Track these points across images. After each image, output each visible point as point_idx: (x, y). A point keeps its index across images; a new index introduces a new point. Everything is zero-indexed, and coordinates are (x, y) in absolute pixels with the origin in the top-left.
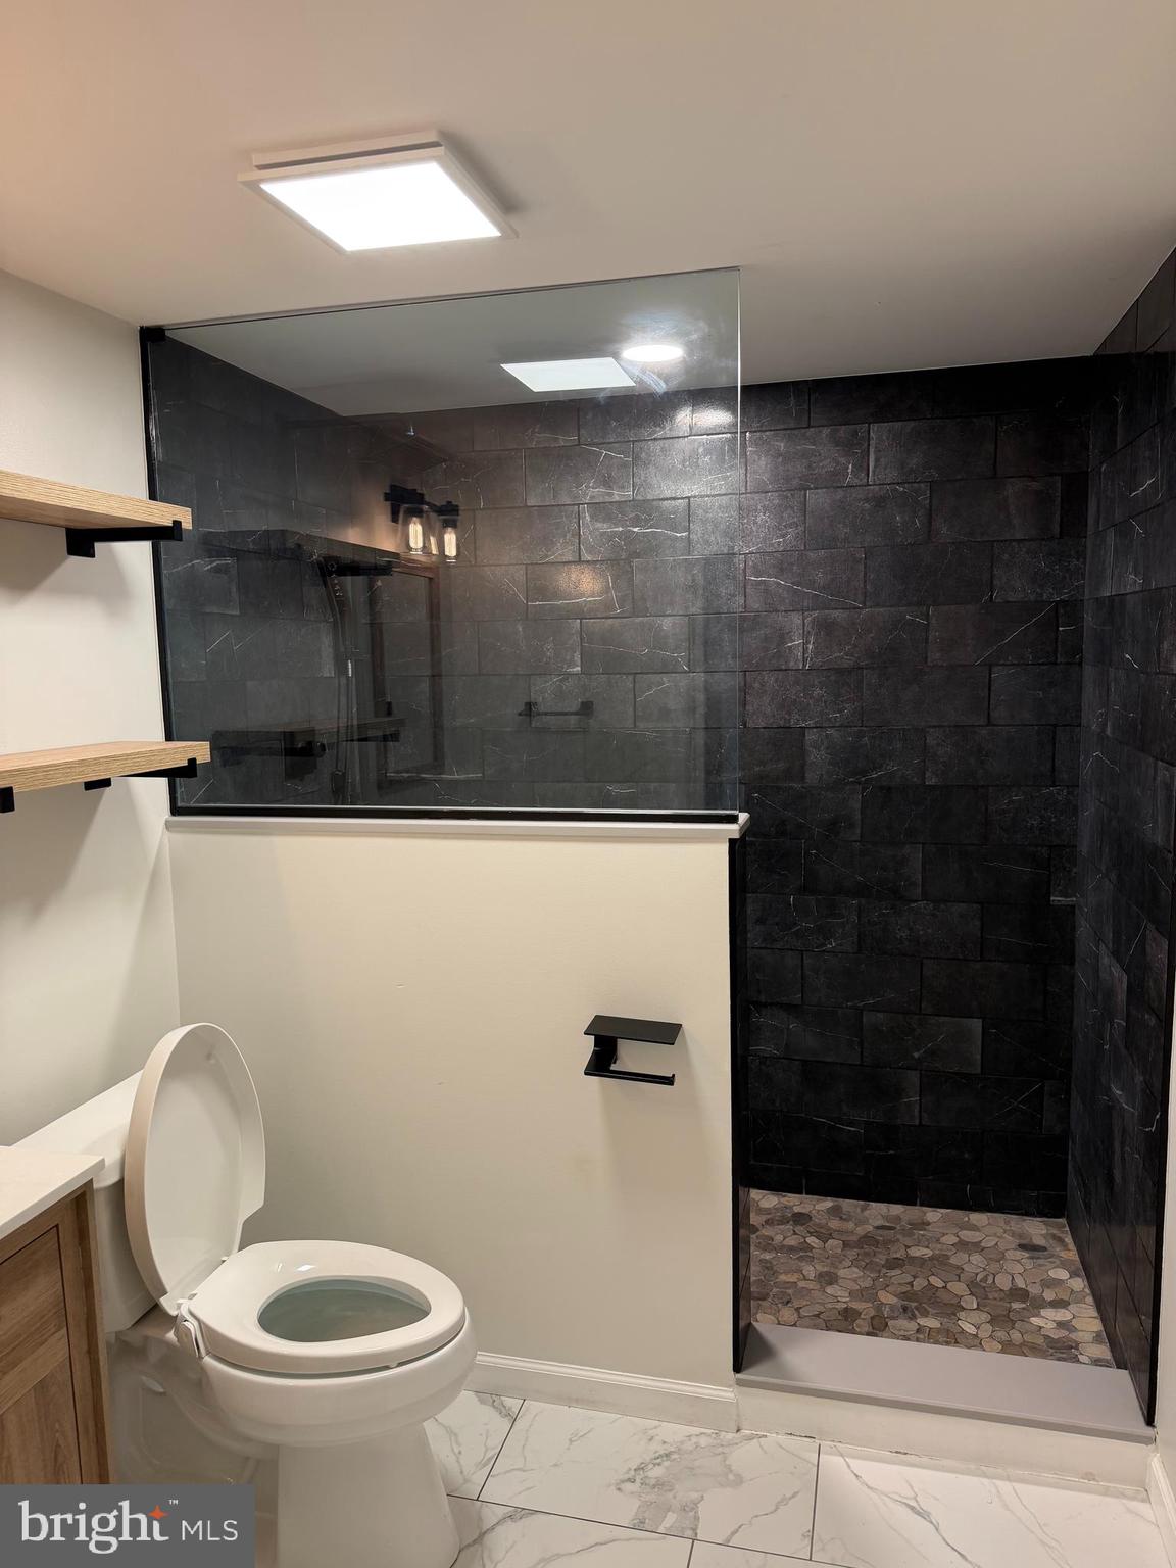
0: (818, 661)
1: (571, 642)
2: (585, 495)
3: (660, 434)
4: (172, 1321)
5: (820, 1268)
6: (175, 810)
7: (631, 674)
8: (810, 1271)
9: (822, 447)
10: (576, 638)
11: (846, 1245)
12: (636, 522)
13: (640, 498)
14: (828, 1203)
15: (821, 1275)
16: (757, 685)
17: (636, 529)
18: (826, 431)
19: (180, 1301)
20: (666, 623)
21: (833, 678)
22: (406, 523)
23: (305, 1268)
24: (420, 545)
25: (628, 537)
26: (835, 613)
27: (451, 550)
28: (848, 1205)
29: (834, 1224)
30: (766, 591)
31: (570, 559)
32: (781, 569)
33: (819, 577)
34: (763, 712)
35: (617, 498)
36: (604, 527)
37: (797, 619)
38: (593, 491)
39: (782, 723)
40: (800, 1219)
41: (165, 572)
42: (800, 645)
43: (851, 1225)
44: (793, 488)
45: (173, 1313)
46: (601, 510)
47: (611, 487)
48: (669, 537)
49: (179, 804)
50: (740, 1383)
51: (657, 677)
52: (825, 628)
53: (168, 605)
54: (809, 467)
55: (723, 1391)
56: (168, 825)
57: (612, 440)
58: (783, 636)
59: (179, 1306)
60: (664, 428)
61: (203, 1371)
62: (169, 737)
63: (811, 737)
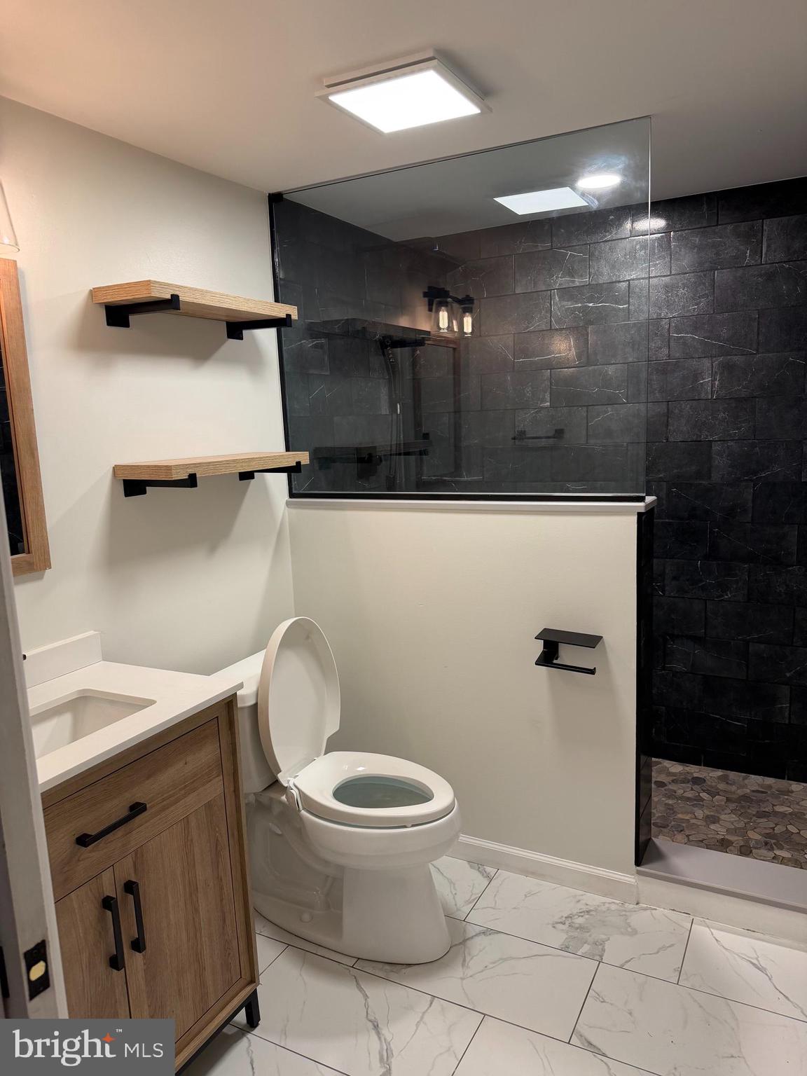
0: (723, 393)
1: (543, 385)
2: (555, 283)
3: (609, 237)
4: (285, 790)
5: (708, 813)
6: (292, 495)
7: (584, 406)
8: (700, 813)
9: (728, 239)
10: (547, 383)
11: (728, 800)
12: (591, 300)
13: (594, 282)
14: (719, 773)
15: (707, 817)
16: (677, 411)
17: (591, 305)
18: (730, 227)
19: (289, 779)
20: (611, 370)
21: (734, 405)
22: (437, 312)
23: (361, 769)
24: (446, 325)
25: (585, 310)
26: (735, 358)
27: (468, 328)
28: (733, 775)
29: (722, 786)
30: (685, 344)
31: (544, 328)
32: (696, 328)
33: (725, 333)
34: (680, 431)
35: (578, 284)
36: (569, 305)
37: (706, 363)
38: (561, 280)
39: (695, 438)
40: (697, 781)
41: (284, 348)
42: (709, 382)
43: (734, 788)
44: (705, 270)
45: (286, 785)
46: (566, 293)
47: (573, 277)
48: (614, 309)
49: (294, 492)
50: (639, 873)
51: (604, 408)
52: (728, 368)
53: (286, 369)
54: (717, 254)
55: (628, 877)
56: (288, 504)
57: (575, 244)
58: (697, 376)
59: (288, 781)
60: (611, 233)
61: (301, 818)
62: (288, 449)
63: (716, 447)
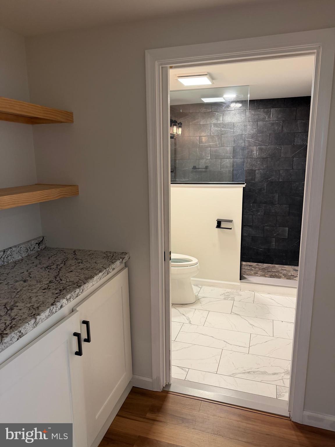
0: (259, 156)
1: (208, 152)
2: (212, 122)
3: (229, 110)
7: (220, 159)
8: (252, 272)
9: (261, 113)
12: (223, 127)
13: (224, 122)
14: (256, 264)
16: (246, 161)
17: (223, 129)
18: (262, 110)
20: (228, 148)
21: (262, 160)
25: (221, 131)
26: (263, 147)
28: (259, 264)
30: (249, 142)
31: (209, 135)
32: (252, 138)
33: (260, 139)
34: (246, 167)
35: (219, 123)
36: (216, 129)
37: (255, 148)
38: (214, 121)
39: (251, 169)
40: (250, 266)
42: (255, 153)
43: (260, 267)
44: (256, 121)
46: (216, 125)
47: (218, 120)
48: (230, 131)
50: (241, 282)
51: (226, 160)
52: (261, 150)
54: (259, 117)
55: (238, 283)
57: (218, 111)
58: (252, 151)
60: (229, 108)
63: (257, 172)
